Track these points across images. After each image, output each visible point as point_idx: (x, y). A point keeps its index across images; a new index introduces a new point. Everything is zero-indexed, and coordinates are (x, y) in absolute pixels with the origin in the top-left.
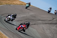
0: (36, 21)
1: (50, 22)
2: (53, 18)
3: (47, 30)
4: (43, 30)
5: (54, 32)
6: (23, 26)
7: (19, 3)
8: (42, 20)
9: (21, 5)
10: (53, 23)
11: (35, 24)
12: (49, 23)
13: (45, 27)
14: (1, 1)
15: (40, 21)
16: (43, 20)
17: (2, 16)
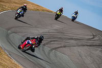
0: (66, 41)
1: (90, 42)
2: (94, 36)
3: (86, 56)
4: (80, 58)
5: (98, 60)
6: (30, 42)
7: (33, 8)
8: (75, 39)
9: (36, 11)
10: (94, 44)
11: (65, 47)
12: (89, 44)
13: (82, 52)
14: (2, 4)
15: (73, 41)
16: (77, 39)
17: (9, 32)
